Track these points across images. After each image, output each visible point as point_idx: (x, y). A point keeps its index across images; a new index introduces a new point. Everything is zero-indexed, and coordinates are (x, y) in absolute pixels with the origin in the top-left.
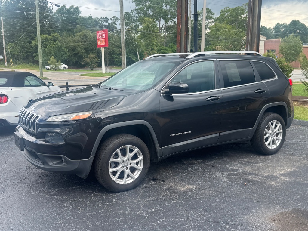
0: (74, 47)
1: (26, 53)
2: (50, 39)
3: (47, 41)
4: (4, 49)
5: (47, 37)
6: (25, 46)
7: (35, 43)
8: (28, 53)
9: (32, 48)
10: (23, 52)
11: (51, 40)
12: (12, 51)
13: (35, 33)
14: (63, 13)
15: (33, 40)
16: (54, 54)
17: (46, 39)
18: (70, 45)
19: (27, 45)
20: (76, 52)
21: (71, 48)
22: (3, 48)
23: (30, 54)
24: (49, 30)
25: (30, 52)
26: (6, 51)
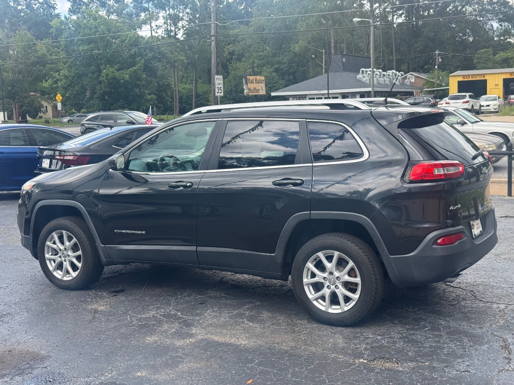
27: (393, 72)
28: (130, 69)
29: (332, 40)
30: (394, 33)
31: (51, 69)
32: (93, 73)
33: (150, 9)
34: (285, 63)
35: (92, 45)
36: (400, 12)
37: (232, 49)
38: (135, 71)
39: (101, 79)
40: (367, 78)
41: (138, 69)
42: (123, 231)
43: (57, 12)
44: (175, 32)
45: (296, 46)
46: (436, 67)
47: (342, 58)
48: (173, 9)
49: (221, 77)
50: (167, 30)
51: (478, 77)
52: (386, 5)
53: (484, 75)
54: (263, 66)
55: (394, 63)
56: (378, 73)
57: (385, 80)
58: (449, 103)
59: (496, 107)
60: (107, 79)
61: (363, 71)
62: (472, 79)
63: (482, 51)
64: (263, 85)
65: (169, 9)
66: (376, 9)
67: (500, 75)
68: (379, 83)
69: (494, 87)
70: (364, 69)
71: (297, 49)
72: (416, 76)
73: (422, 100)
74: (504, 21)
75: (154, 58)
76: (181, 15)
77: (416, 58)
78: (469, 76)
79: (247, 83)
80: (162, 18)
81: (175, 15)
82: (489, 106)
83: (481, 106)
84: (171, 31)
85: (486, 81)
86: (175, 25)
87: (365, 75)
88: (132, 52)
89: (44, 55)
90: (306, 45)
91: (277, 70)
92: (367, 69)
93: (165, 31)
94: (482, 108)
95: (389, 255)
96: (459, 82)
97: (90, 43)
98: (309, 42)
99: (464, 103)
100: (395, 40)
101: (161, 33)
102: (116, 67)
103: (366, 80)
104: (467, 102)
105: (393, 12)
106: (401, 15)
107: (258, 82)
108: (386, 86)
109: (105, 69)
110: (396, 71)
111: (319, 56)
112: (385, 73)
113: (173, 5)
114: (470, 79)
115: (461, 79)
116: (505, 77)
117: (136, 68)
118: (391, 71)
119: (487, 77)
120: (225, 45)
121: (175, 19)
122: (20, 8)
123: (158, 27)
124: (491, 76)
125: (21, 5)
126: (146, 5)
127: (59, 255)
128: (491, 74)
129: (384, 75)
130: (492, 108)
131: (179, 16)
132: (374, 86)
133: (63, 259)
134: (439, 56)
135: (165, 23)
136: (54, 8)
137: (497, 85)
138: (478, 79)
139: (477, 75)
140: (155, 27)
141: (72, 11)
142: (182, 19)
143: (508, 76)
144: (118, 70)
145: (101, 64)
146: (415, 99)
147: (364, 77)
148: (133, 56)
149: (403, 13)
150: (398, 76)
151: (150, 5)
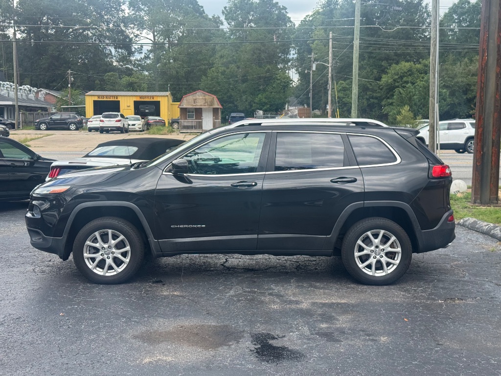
0: (468, 84)
1: (368, 100)
2: (417, 70)
3: (410, 75)
4: (330, 92)
5: (411, 67)
6: (369, 86)
7: (386, 79)
8: (372, 100)
9: (381, 89)
10: (363, 98)
11: (419, 72)
12: (342, 95)
13: (391, 60)
14: (463, 14)
15: (385, 74)
16: (419, 101)
17: (409, 71)
18: (458, 82)
19: (371, 84)
20: (470, 96)
21: (459, 87)
22: (328, 90)
23: (376, 101)
24: (419, 53)
25: (376, 98)
26: (332, 97)
27: (28, 88)
42: (181, 226)
46: (69, 85)
51: (112, 97)
53: (117, 97)
57: (22, 95)
58: (103, 121)
59: (141, 126)
62: (107, 100)
63: (109, 74)
67: (131, 97)
69: (126, 108)
72: (46, 93)
74: (120, 48)
77: (40, 75)
78: (103, 96)
82: (134, 125)
83: (129, 125)
85: (119, 102)
92: (4, 83)
94: (129, 127)
95: (421, 230)
96: (95, 102)
99: (117, 121)
104: (119, 121)
110: (31, 86)
114: (105, 99)
115: (96, 99)
116: (135, 100)
118: (26, 86)
119: (119, 99)
124: (123, 98)
127: (100, 253)
128: (123, 96)
130: (137, 127)
133: (106, 256)
134: (71, 75)
137: (129, 106)
138: (112, 100)
139: (111, 96)
143: (138, 99)
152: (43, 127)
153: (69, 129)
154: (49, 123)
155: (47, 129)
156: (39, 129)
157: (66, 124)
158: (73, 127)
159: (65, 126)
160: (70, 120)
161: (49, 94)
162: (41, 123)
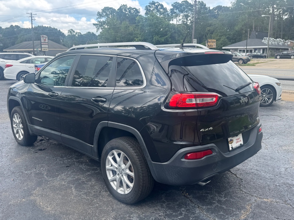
27: (279, 40)
28: (165, 37)
29: (253, 25)
30: (283, 22)
31: (135, 37)
32: (150, 38)
33: (177, 13)
34: (231, 35)
35: (151, 27)
36: (286, 13)
37: (209, 29)
38: (167, 38)
39: (153, 41)
40: (266, 42)
41: (168, 37)
43: (140, 14)
44: (186, 22)
45: (237, 27)
47: (256, 33)
48: (186, 12)
49: (196, 40)
50: (183, 21)
52: (280, 10)
54: (222, 36)
55: (282, 36)
56: (272, 40)
57: (275, 43)
60: (155, 41)
61: (265, 39)
64: (215, 44)
65: (185, 13)
66: (275, 12)
68: (272, 44)
70: (265, 38)
71: (237, 29)
72: (291, 42)
73: (291, 52)
75: (175, 32)
76: (189, 15)
79: (207, 43)
80: (181, 16)
81: (187, 15)
84: (185, 21)
86: (187, 19)
87: (266, 40)
88: (166, 30)
89: (132, 31)
90: (241, 27)
91: (228, 38)
92: (267, 38)
93: (182, 21)
95: (151, 161)
97: (150, 26)
98: (243, 26)
100: (283, 25)
101: (180, 22)
102: (159, 36)
103: (266, 43)
105: (283, 13)
106: (286, 15)
107: (213, 42)
108: (276, 45)
109: (155, 37)
110: (281, 39)
111: (246, 32)
112: (275, 40)
113: (186, 11)
117: (167, 36)
118: (278, 39)
120: (207, 27)
121: (187, 16)
122: (126, 13)
123: (180, 20)
125: (127, 11)
126: (175, 11)
129: (275, 41)
131: (188, 15)
132: (269, 45)
135: (182, 18)
136: (139, 13)
140: (178, 20)
141: (146, 14)
142: (190, 16)
144: (160, 37)
145: (154, 35)
146: (288, 52)
147: (265, 41)
148: (166, 32)
149: (287, 14)
150: (282, 41)
151: (177, 11)
152: (278, 57)
153: (290, 58)
154: (281, 55)
155: (280, 58)
156: (276, 58)
157: (289, 56)
158: (292, 57)
159: (289, 57)
160: (291, 54)
161: (292, 42)
162: (278, 56)
